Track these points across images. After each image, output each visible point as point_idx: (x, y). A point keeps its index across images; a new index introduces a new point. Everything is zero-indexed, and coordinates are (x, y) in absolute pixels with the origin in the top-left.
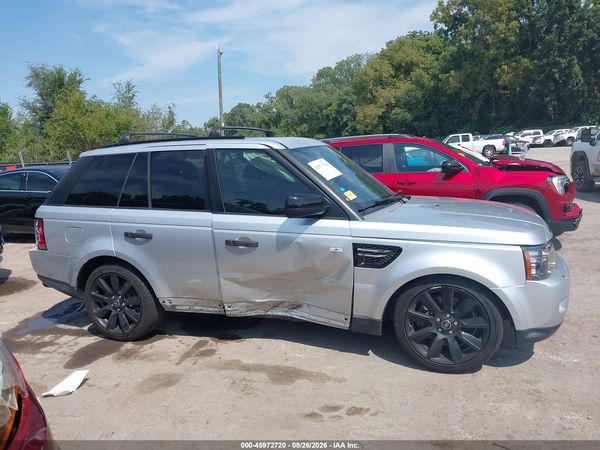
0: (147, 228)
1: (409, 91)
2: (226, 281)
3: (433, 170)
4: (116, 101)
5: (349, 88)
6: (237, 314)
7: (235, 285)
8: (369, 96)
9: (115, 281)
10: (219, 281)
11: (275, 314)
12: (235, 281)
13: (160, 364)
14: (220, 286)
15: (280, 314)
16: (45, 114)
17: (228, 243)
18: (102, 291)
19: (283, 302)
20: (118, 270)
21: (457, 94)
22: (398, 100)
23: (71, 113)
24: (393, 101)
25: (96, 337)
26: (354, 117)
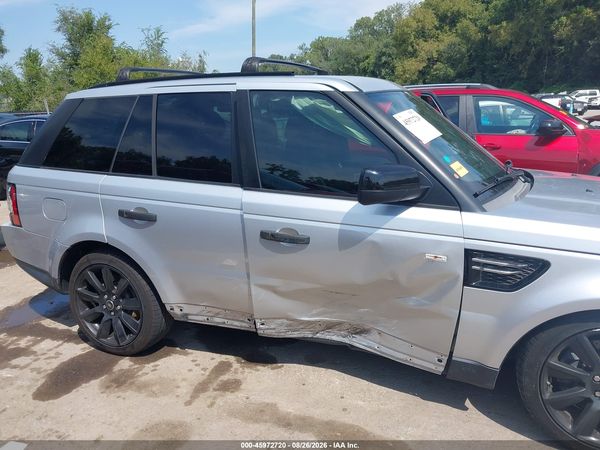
0: (150, 206)
1: (451, 45)
2: (260, 290)
3: (514, 132)
4: (145, 47)
5: (389, 40)
6: (273, 333)
7: (274, 296)
8: (410, 48)
9: (107, 276)
10: (250, 288)
11: (328, 337)
12: (273, 290)
13: (164, 400)
14: (250, 295)
15: (335, 338)
16: (73, 61)
17: (264, 235)
18: (91, 288)
19: (340, 324)
20: (111, 261)
21: (505, 48)
22: (440, 53)
23: (98, 59)
24: (435, 55)
25: (85, 345)
26: (393, 71)
